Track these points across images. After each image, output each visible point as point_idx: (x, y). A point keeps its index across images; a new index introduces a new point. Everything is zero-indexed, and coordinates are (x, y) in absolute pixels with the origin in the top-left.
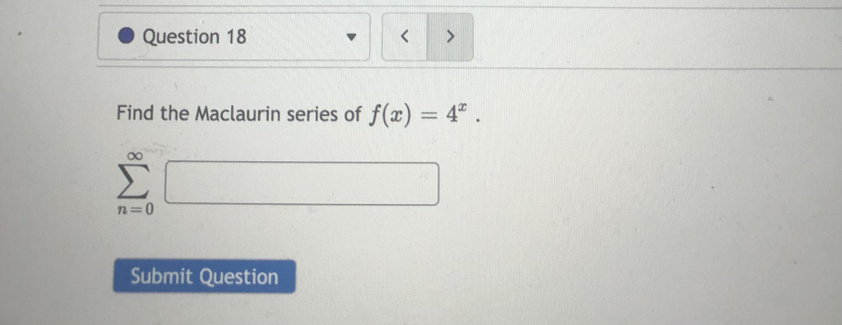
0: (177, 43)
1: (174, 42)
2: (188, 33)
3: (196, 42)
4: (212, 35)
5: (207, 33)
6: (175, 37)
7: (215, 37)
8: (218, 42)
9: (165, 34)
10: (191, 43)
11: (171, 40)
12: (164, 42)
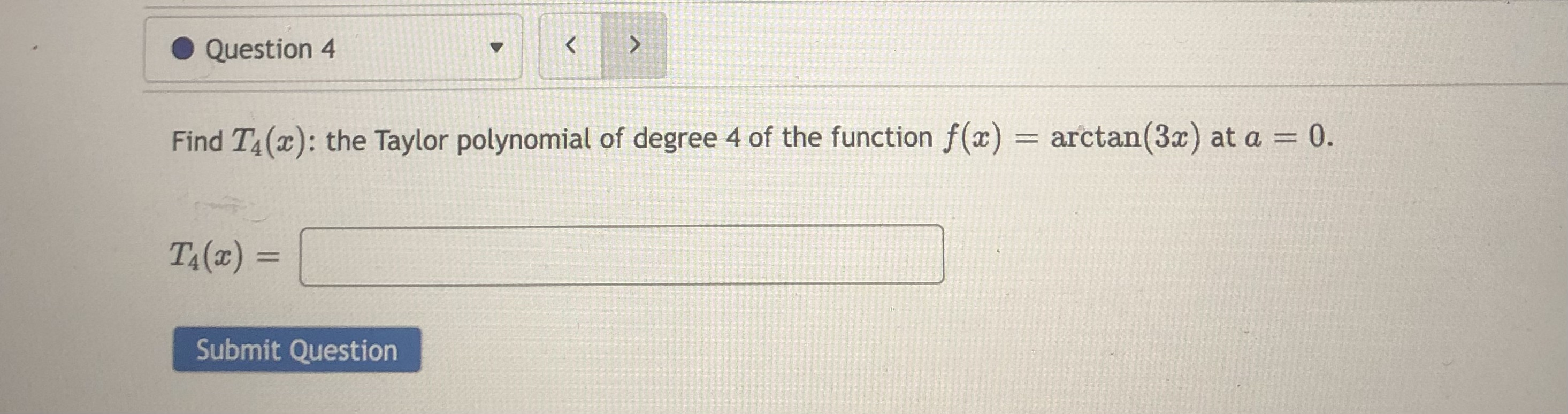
0: (253, 56)
1: (249, 57)
2: (269, 45)
3: (280, 56)
4: (302, 46)
5: (295, 44)
6: (251, 50)
7: (305, 49)
8: (310, 56)
9: (236, 46)
10: (273, 57)
11: (246, 54)
12: (235, 56)
